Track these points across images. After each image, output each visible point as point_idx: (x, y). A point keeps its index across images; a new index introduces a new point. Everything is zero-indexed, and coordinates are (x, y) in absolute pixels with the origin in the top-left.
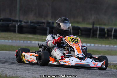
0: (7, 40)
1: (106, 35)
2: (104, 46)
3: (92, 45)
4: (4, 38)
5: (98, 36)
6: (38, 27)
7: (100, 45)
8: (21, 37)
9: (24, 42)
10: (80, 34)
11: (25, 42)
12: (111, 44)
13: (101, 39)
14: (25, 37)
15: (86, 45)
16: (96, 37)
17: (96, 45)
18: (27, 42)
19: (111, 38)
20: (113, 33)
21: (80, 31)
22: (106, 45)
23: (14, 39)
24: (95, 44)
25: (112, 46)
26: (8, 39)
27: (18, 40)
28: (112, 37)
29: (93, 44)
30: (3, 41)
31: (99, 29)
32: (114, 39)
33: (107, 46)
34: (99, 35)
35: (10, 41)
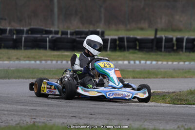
0: (33, 60)
1: (175, 48)
2: (170, 63)
3: (154, 63)
4: (29, 57)
5: (163, 49)
6: (78, 39)
7: (165, 63)
8: (54, 55)
9: (57, 62)
10: (138, 48)
11: (59, 62)
12: (180, 60)
13: (168, 54)
14: (59, 55)
15: (146, 63)
16: (161, 51)
17: (160, 63)
18: (62, 62)
19: (182, 51)
20: (184, 44)
21: (138, 43)
22: (173, 62)
23: (44, 58)
24: (157, 61)
25: (182, 63)
26: (35, 59)
27: (49, 60)
28: (184, 50)
29: (155, 61)
30: (27, 62)
31: (164, 38)
32: (186, 52)
33: (175, 63)
34: (165, 48)
35: (38, 62)
